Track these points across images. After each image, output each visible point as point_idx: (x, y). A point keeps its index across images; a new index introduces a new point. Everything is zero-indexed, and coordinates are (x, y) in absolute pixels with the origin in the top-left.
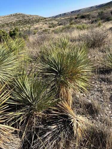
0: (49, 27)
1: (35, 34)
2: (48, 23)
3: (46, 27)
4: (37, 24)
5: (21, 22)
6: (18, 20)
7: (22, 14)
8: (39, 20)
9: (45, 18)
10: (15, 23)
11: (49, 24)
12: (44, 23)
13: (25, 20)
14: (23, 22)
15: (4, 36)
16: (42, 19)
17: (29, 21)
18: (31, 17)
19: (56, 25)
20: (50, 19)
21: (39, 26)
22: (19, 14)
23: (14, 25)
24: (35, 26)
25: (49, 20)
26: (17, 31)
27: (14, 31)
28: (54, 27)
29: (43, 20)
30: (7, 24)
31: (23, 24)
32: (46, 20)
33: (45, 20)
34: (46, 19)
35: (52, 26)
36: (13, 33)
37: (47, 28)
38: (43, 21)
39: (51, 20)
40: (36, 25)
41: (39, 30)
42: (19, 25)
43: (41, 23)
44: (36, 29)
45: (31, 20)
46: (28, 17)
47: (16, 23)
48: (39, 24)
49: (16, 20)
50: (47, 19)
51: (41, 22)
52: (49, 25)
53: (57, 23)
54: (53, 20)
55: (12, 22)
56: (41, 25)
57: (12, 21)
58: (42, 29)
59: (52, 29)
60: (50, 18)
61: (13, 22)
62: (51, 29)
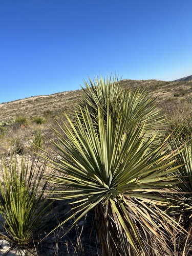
0: (175, 96)
2: (172, 89)
4: (154, 92)
7: (130, 80)
8: (157, 86)
9: (167, 83)
11: (174, 91)
12: (166, 90)
16: (161, 85)
18: (144, 83)
19: (188, 91)
20: (176, 83)
21: (157, 95)
22: (127, 81)
25: (174, 85)
28: (183, 95)
29: (165, 85)
32: (169, 86)
33: (166, 85)
35: (180, 94)
38: (163, 88)
39: (178, 85)
40: (152, 94)
43: (161, 90)
46: (140, 83)
48: (157, 92)
50: (170, 84)
51: (160, 89)
52: (175, 93)
53: (189, 87)
54: (182, 84)
56: (159, 93)
58: (162, 99)
59: (180, 98)
60: (176, 81)
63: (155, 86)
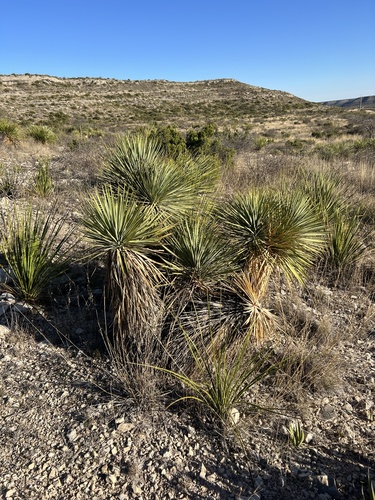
0: (313, 135)
1: (258, 149)
2: (312, 120)
3: (303, 134)
4: (278, 118)
5: (229, 106)
6: (220, 99)
7: (238, 83)
8: (288, 107)
9: (308, 105)
10: (209, 106)
11: (315, 124)
12: (300, 119)
13: (243, 100)
14: (234, 108)
15: (171, 142)
16: (295, 107)
17: (253, 107)
18: (264, 96)
19: (341, 131)
20: (324, 109)
21: (281, 126)
22: (231, 83)
23: (206, 112)
24: (267, 123)
25: (321, 112)
26: (210, 135)
27: (200, 135)
28: (329, 136)
29: (302, 108)
30: (187, 108)
31: (232, 113)
32: (311, 112)
33: (305, 109)
34: (311, 106)
35: (323, 133)
36: (196, 138)
37: (306, 136)
38: (298, 113)
39: (327, 112)
40: (274, 121)
41: (278, 140)
42: (222, 114)
43: (292, 116)
44: (269, 134)
45: (261, 104)
46: (256, 93)
47: (215, 107)
48: (284, 120)
49: (216, 99)
50: (313, 109)
51: (291, 113)
52: (314, 128)
53: (344, 123)
54: (334, 113)
55: (204, 103)
56: (287, 124)
57: (202, 101)
58: (288, 136)
59: (321, 142)
60: (325, 103)
61: (206, 105)
62: (318, 141)
63: (285, 105)
